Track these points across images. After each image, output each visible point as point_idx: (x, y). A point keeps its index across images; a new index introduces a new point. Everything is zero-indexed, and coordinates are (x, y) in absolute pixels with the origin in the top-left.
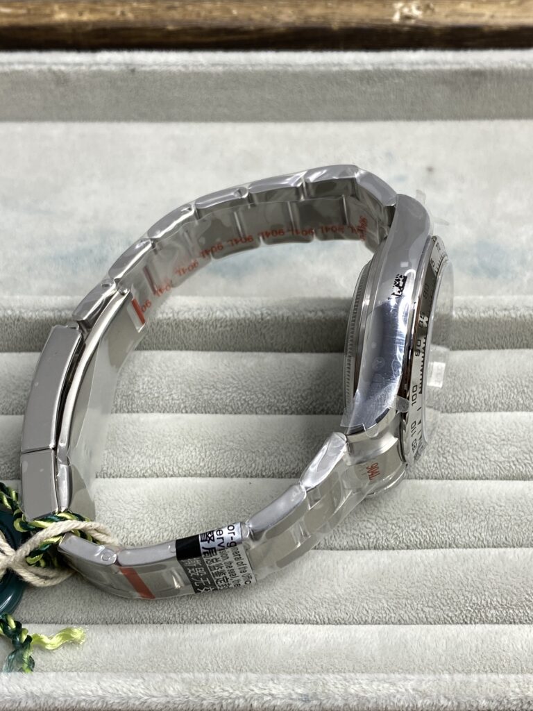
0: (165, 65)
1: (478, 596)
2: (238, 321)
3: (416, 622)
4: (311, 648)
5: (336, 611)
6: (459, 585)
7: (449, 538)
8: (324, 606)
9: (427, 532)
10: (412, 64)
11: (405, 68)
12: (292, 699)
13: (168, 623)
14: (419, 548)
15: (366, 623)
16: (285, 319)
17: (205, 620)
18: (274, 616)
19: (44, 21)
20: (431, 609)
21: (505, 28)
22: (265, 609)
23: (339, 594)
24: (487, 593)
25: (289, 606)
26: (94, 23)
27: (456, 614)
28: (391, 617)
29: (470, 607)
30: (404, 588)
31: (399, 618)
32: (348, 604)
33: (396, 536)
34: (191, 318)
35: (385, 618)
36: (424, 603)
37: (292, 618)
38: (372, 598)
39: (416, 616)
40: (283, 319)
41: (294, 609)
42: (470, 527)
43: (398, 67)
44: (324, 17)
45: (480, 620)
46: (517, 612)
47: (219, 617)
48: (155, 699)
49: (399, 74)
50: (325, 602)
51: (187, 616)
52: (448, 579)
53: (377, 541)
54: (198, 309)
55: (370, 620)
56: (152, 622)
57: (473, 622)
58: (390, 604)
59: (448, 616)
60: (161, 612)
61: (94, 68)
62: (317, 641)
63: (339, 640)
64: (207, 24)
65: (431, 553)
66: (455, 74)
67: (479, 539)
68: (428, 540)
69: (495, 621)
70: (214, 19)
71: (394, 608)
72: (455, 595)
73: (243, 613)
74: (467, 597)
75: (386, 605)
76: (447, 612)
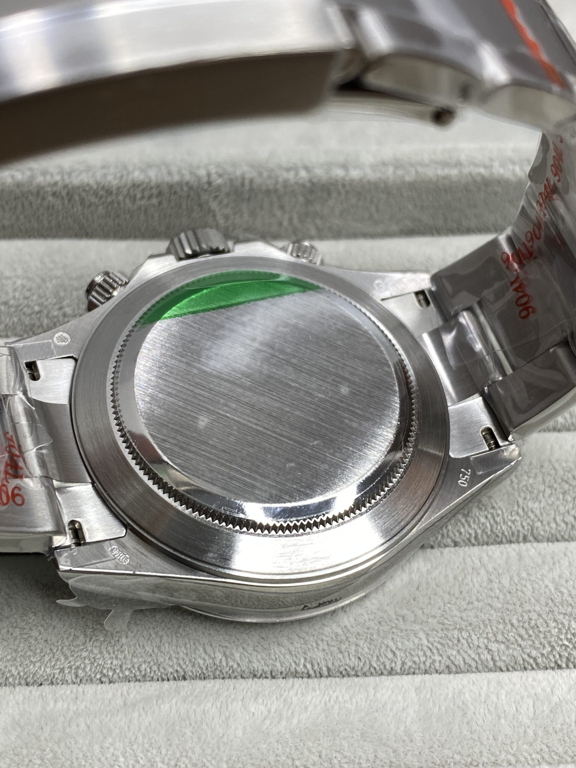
2: (171, 187)
3: (477, 668)
4: (299, 722)
5: (340, 656)
6: (547, 604)
7: (523, 527)
8: (321, 648)
9: (486, 517)
13: (52, 683)
14: (473, 545)
15: (391, 672)
16: (247, 182)
17: (115, 676)
18: (235, 666)
20: (502, 647)
27: (544, 652)
28: (434, 661)
29: (567, 639)
30: (455, 612)
31: (448, 663)
32: (361, 643)
34: (92, 182)
35: (424, 663)
36: (490, 635)
37: (266, 669)
38: (402, 631)
39: (477, 658)
40: (243, 184)
42: (558, 506)
47: (140, 672)
50: (322, 640)
52: (529, 593)
54: (104, 167)
55: (398, 668)
56: (23, 682)
57: (571, 665)
58: (431, 639)
59: (529, 655)
60: (38, 664)
62: (310, 709)
63: (348, 705)
65: (495, 550)
68: (488, 530)
71: (439, 646)
72: (541, 620)
73: (181, 662)
74: (562, 623)
75: (425, 642)
76: (528, 650)
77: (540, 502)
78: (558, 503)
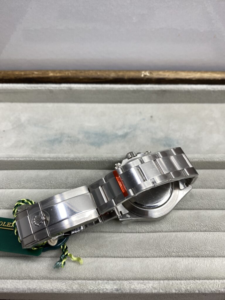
0: (79, 88)
1: (170, 249)
2: (98, 161)
3: (151, 257)
4: (119, 268)
5: (126, 254)
7: (160, 230)
12: (113, 290)
14: (151, 233)
17: (87, 256)
18: (108, 255)
19: (46, 76)
20: (155, 253)
21: (172, 79)
23: (128, 249)
26: (60, 76)
27: (163, 254)
29: (167, 252)
30: (147, 247)
31: (146, 256)
32: (130, 252)
33: (144, 229)
34: (84, 160)
35: (141, 256)
36: (153, 251)
37: (113, 256)
41: (114, 253)
43: (143, 89)
44: (123, 75)
47: (91, 256)
48: (69, 290)
50: (123, 251)
52: (160, 243)
53: (139, 231)
54: (87, 158)
55: (137, 256)
57: (168, 257)
58: (143, 252)
63: (128, 265)
64: (91, 77)
65: (155, 234)
66: (158, 91)
67: (169, 230)
68: (154, 230)
70: (93, 75)
72: (162, 249)
73: (98, 254)
74: (166, 249)
76: (160, 254)
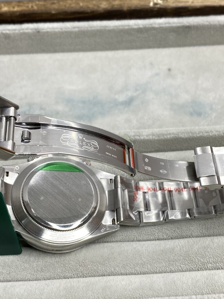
0: (52, 29)
1: (204, 259)
3: (178, 271)
4: (134, 286)
5: (143, 269)
6: (195, 255)
7: (189, 234)
8: (138, 266)
9: (180, 231)
10: (160, 24)
11: (157, 26)
13: (71, 278)
15: (156, 273)
17: (87, 275)
18: (117, 272)
20: (184, 265)
21: (198, 7)
22: (113, 269)
23: (144, 261)
24: (207, 257)
25: (123, 267)
26: (20, 12)
27: (195, 267)
28: (167, 269)
29: (200, 263)
30: (172, 257)
31: (171, 270)
32: (148, 265)
33: (166, 234)
35: (164, 270)
36: (181, 263)
37: (125, 272)
38: (158, 262)
39: (178, 268)
41: (125, 269)
42: (198, 228)
43: (154, 26)
44: (120, 5)
45: (205, 269)
46: (220, 264)
47: (93, 274)
49: (154, 29)
50: (138, 265)
51: (79, 274)
53: (158, 237)
55: (158, 271)
56: (64, 278)
57: (202, 270)
58: (166, 264)
59: (191, 268)
60: (68, 273)
61: (22, 31)
62: (136, 283)
63: (146, 282)
64: (69, 10)
66: (178, 28)
67: (202, 233)
68: (180, 235)
69: (211, 269)
70: (72, 8)
71: (168, 266)
72: (194, 259)
73: (103, 272)
74: (199, 259)
75: (164, 265)
76: (190, 266)
77: (193, 227)
78: (198, 227)
